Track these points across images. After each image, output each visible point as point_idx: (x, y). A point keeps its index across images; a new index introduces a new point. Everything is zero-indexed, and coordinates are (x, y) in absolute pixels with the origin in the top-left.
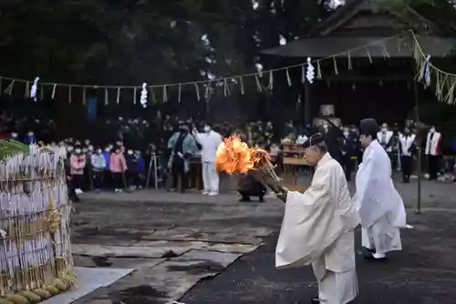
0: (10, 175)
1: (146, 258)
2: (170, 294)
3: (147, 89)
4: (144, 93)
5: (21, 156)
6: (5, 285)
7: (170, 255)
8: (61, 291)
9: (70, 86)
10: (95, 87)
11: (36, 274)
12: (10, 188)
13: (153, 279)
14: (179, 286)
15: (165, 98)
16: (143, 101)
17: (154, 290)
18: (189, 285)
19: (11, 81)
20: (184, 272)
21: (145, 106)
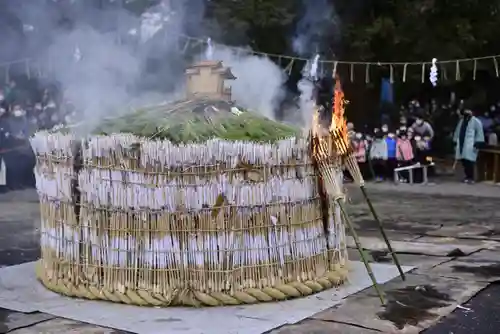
0: (282, 159)
1: (430, 256)
2: (454, 298)
3: (437, 65)
4: (434, 69)
5: (293, 139)
6: (276, 274)
7: (457, 254)
8: (334, 284)
9: (352, 63)
10: (379, 64)
11: (308, 265)
12: (282, 173)
13: (435, 280)
14: (465, 289)
15: (458, 77)
16: (433, 79)
17: (435, 291)
18: (476, 289)
19: (290, 60)
20: (472, 274)
21: (435, 84)
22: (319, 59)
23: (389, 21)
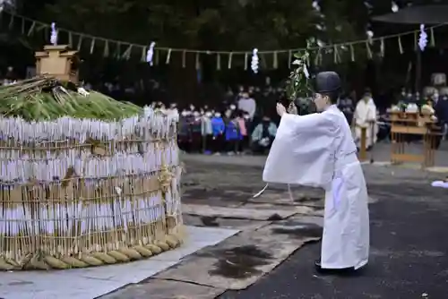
0: (126, 136)
1: (252, 220)
2: (275, 256)
3: (258, 55)
4: (255, 59)
5: (136, 118)
6: (120, 239)
7: (275, 218)
8: (171, 247)
9: (185, 51)
10: (208, 52)
11: (148, 230)
12: (126, 147)
13: (259, 241)
14: (283, 248)
15: (275, 65)
16: (254, 66)
17: (259, 251)
18: (293, 248)
19: (129, 46)
20: (286, 236)
21: (256, 72)
22: (155, 46)
23: (215, 12)
